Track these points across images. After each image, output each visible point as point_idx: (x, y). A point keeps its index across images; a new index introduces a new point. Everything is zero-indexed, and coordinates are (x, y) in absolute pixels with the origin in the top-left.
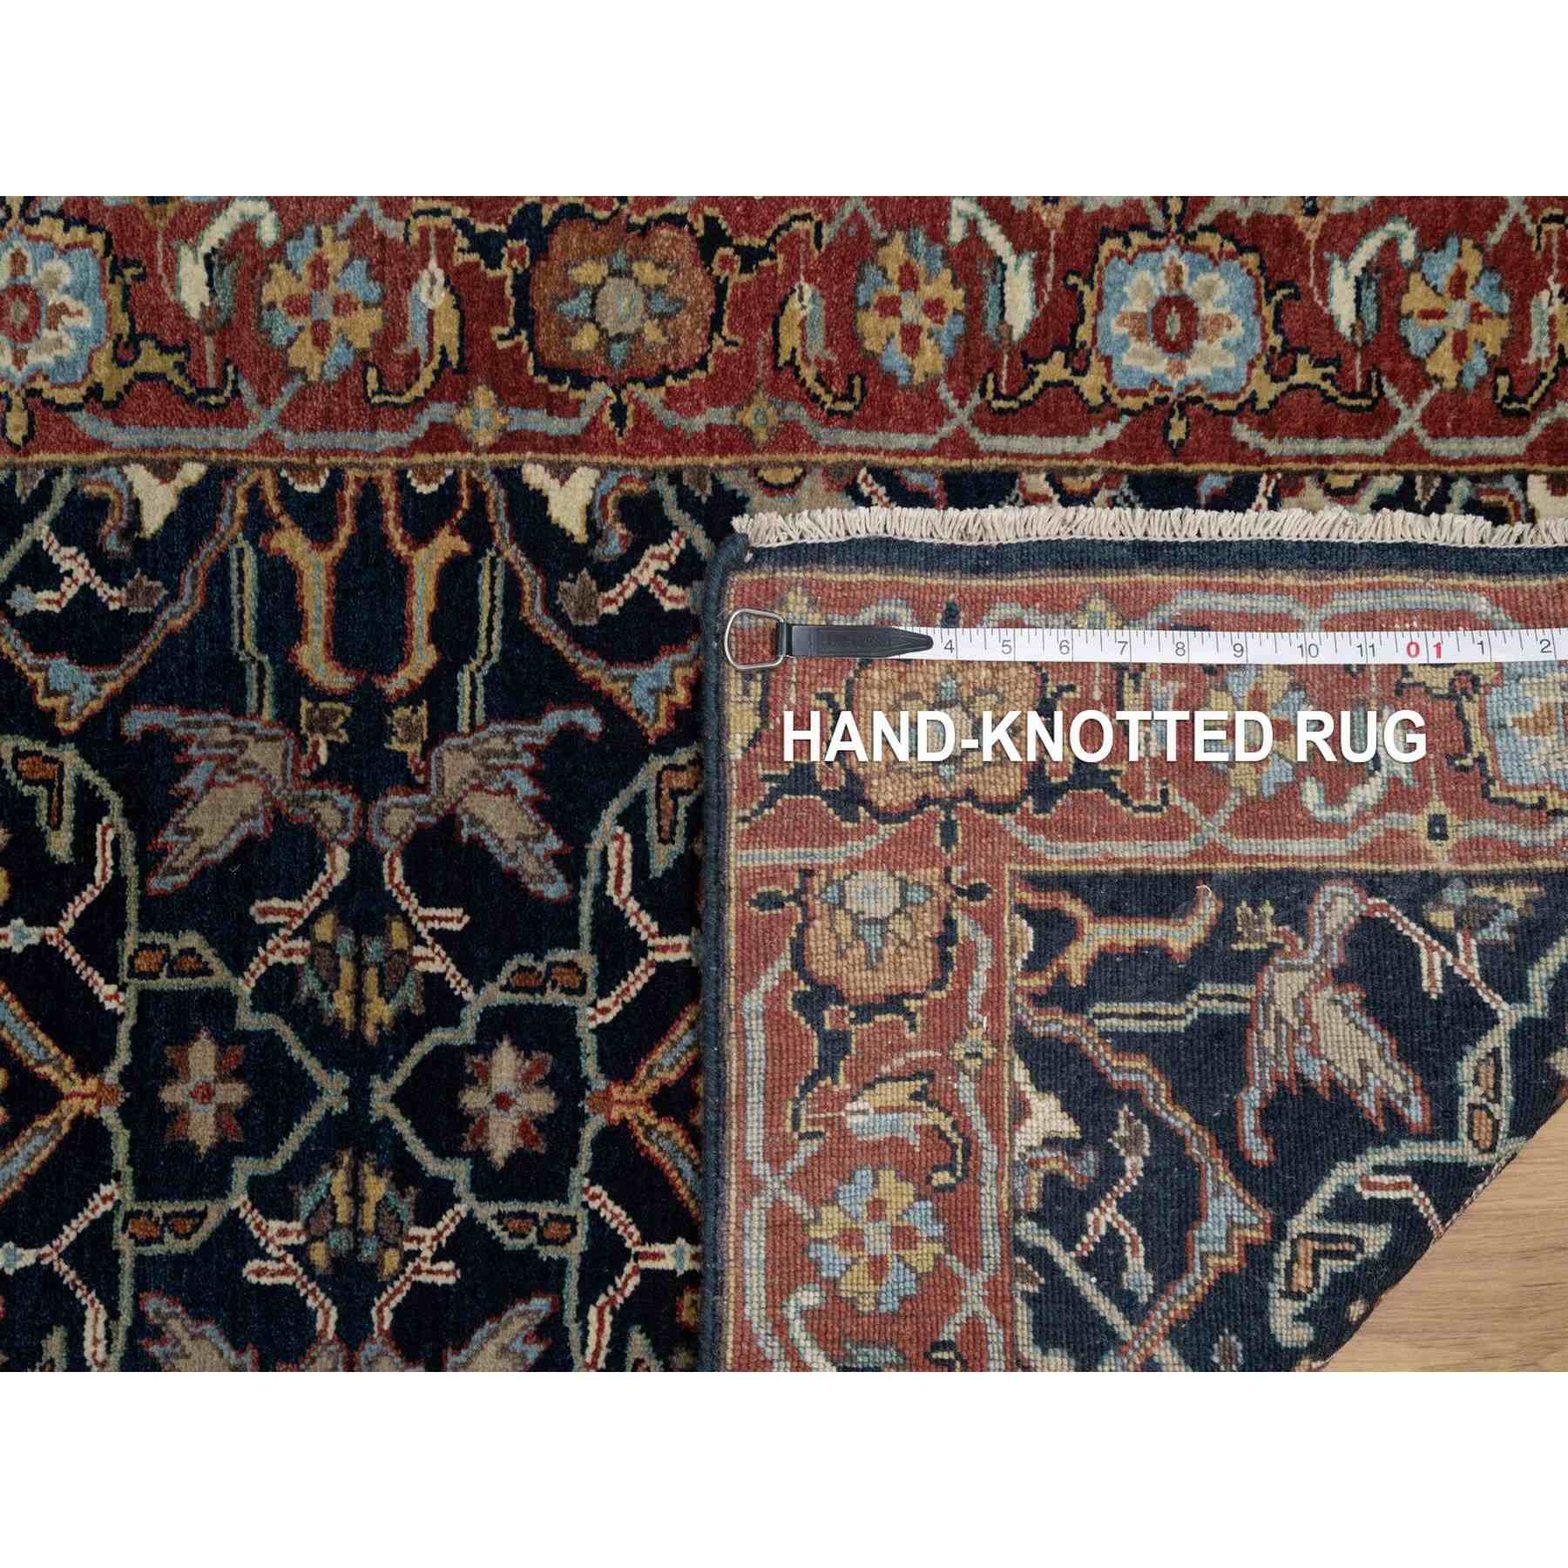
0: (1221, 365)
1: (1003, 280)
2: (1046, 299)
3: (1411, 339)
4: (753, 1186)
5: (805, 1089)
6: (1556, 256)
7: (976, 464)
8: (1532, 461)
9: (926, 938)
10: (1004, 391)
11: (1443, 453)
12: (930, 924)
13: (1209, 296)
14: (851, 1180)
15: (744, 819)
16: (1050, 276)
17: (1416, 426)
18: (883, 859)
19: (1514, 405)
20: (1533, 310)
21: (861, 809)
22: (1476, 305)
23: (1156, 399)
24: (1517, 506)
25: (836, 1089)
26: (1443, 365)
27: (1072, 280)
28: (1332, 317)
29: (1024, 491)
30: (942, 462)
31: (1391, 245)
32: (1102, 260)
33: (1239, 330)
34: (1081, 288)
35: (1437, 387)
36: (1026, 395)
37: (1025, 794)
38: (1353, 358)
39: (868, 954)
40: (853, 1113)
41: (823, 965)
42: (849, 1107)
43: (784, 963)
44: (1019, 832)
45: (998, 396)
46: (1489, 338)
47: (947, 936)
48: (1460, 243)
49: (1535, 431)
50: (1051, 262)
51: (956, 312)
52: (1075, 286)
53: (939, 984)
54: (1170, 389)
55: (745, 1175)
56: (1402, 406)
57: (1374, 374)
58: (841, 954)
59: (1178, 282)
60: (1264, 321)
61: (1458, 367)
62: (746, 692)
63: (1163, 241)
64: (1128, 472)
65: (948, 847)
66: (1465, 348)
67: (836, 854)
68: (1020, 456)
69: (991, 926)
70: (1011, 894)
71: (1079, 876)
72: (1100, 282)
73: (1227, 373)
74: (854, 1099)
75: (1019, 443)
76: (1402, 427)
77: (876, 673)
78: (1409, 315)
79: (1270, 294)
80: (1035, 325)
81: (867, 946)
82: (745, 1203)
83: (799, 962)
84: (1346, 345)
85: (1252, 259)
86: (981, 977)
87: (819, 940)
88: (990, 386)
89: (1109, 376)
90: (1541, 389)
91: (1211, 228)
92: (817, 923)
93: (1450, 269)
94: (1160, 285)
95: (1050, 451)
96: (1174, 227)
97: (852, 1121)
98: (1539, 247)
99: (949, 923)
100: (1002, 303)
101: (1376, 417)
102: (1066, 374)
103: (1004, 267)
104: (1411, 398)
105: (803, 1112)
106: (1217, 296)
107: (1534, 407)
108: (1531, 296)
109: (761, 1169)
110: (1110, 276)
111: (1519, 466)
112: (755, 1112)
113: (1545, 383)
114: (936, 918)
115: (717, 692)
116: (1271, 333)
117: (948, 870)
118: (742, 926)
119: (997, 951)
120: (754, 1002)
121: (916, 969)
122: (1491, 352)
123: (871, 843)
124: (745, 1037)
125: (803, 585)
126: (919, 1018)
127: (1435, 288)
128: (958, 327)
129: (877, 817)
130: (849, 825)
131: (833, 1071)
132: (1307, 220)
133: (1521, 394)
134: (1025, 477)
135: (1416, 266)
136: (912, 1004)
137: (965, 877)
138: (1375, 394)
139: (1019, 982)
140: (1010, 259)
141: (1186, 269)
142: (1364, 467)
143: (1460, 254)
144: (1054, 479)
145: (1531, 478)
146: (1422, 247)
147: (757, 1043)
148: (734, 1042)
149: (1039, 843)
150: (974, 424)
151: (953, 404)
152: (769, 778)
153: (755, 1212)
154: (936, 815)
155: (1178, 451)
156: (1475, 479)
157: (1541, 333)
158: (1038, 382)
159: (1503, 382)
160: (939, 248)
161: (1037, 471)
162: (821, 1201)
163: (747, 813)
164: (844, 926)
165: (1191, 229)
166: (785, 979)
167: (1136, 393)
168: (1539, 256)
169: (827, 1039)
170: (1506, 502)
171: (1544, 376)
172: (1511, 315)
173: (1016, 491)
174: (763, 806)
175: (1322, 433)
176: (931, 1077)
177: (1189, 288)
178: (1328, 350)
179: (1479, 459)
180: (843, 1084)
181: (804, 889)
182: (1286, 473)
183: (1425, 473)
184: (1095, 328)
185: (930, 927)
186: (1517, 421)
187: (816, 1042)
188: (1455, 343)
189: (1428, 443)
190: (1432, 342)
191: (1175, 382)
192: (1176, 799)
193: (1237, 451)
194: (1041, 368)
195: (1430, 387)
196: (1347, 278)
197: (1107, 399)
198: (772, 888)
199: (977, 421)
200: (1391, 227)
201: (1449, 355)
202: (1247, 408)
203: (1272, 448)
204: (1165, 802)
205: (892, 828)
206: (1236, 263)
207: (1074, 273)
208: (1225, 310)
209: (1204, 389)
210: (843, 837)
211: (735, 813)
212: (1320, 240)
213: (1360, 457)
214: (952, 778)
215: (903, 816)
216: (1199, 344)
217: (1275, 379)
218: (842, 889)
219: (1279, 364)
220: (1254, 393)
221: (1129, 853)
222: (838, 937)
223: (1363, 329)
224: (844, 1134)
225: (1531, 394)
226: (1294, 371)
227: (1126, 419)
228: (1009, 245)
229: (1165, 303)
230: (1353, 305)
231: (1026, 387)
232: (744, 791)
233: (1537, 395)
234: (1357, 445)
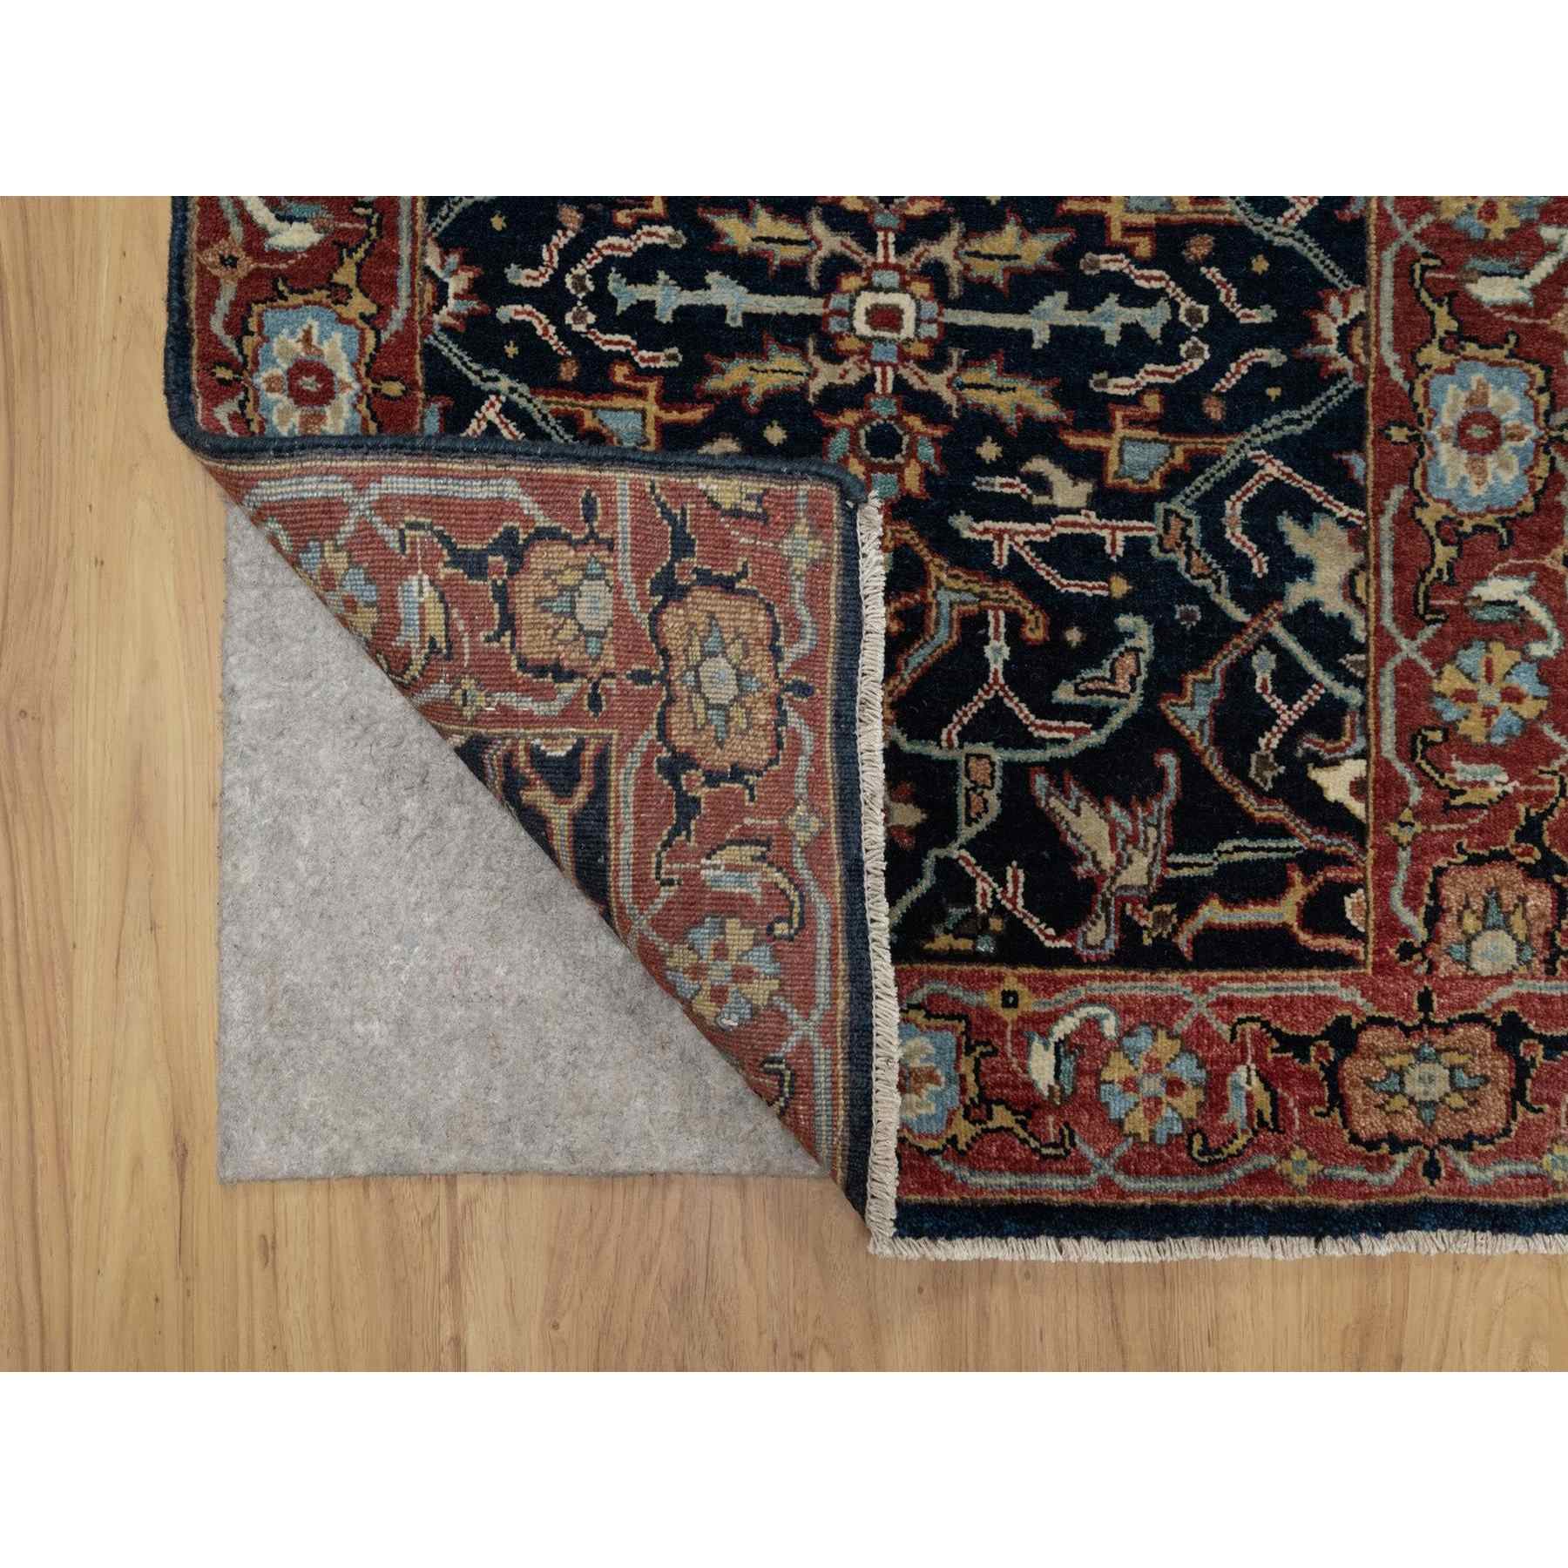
0: (1449, 478)
1: (1512, 276)
2: (1498, 315)
3: (1470, 652)
4: (361, 482)
5: (440, 535)
6: (1534, 788)
7: (1372, 249)
8: (1377, 764)
9: (559, 653)
10: (1428, 275)
11: (1383, 680)
12: (571, 658)
13: (1501, 466)
14: (368, 581)
15: (653, 488)
16: (1515, 318)
17: (1404, 654)
18: (622, 615)
19: (1420, 747)
20: (1493, 766)
21: (660, 598)
22: (1496, 712)
23: (1421, 415)
24: (1342, 749)
25: (440, 565)
26: (1450, 680)
27: (1512, 339)
28: (1486, 578)
29: (1352, 291)
30: (1374, 217)
31: (1542, 635)
32: (1528, 366)
33: (1475, 491)
34: (1507, 347)
35: (1433, 674)
36: (1424, 295)
37: (672, 749)
38: (1456, 599)
39: (548, 599)
40: (421, 581)
41: (541, 557)
42: (426, 577)
43: (542, 521)
44: (642, 744)
45: (1424, 269)
46: (1471, 723)
47: (562, 674)
48: (1545, 698)
49: (1399, 766)
50: (1526, 320)
51: (1487, 231)
52: (1507, 341)
53: (522, 665)
54: (1430, 428)
55: (370, 474)
56: (1419, 641)
57: (1442, 617)
58: (548, 574)
59: (1512, 437)
60: (1482, 516)
61: (1449, 693)
62: (749, 498)
63: (1543, 424)
64: (1366, 388)
65: (631, 676)
66: (1464, 701)
67: (626, 576)
68: (1378, 288)
69: (569, 715)
70: (592, 735)
71: (606, 800)
72: (1511, 365)
73: (1442, 480)
74: (432, 583)
75: (1388, 287)
76: (1403, 642)
77: (762, 618)
78: (1488, 649)
79: (1503, 521)
80: (1478, 303)
81: (552, 599)
82: (348, 475)
83: (540, 534)
84: (1464, 592)
85: (1529, 505)
86: (527, 705)
87: (559, 554)
88: (1432, 262)
89: (1440, 371)
90: (1432, 773)
91: (1553, 469)
92: (572, 553)
93: (1525, 688)
94: (1509, 420)
95: (1382, 316)
96: (1554, 434)
97: (414, 580)
98: (1542, 772)
99: (571, 676)
100: (1496, 275)
101: (1411, 619)
102: (1440, 333)
103: (1521, 277)
104: (1426, 651)
105: (422, 533)
106: (1501, 473)
107: (1418, 766)
108: (1503, 764)
109: (375, 491)
110: (1515, 374)
111: (1373, 751)
112: (422, 486)
113: (1437, 776)
114: (575, 664)
115: (749, 468)
116: (1473, 523)
117: (612, 675)
118: (570, 481)
119: (548, 721)
120: (511, 489)
121: (535, 644)
122: (1461, 726)
123: (634, 606)
124: (483, 479)
125: (828, 554)
126: (496, 645)
127: (1509, 673)
128: (1476, 233)
129: (654, 612)
130: (648, 586)
131: (454, 563)
132: (1560, 557)
133: (1428, 752)
134: (1362, 293)
135: (1526, 657)
136: (506, 639)
137: (607, 691)
138: (1428, 617)
139: (522, 741)
140: (1528, 282)
141: (1522, 444)
142: (1372, 606)
143: (1536, 698)
144: (1361, 319)
145: (1362, 763)
146: (1541, 662)
147: (481, 491)
148: (480, 467)
149: (634, 761)
150: (1402, 247)
151: (1417, 228)
152: (684, 514)
153: (340, 486)
154: (656, 666)
155: (1382, 434)
156: (1363, 710)
157: (1475, 774)
158: (1434, 307)
159: (1437, 736)
160: (1536, 216)
161: (1367, 304)
162: (350, 551)
163: (658, 491)
164: (569, 578)
165: (1552, 449)
166: (528, 520)
167: (1426, 395)
168: (1534, 772)
169: (481, 556)
170: (1346, 739)
171: (1442, 776)
172: (1489, 744)
173: (1352, 285)
174: (663, 505)
175: (1397, 568)
176: (448, 657)
177: (1507, 445)
178: (1460, 574)
179: (1378, 714)
180: (444, 572)
181: (598, 542)
182: (1366, 535)
183: (1367, 662)
184: (1476, 359)
185: (567, 658)
186: (1407, 752)
187: (478, 547)
188: (1468, 692)
189: (1390, 666)
190: (1468, 670)
191: (1435, 432)
192: (666, 893)
193: (1383, 489)
194: (1445, 309)
195: (1434, 667)
196: (1516, 593)
197: (1422, 369)
198: (599, 511)
199: (1405, 250)
200: (1556, 634)
201: (1458, 685)
202: (1416, 500)
203: (1386, 521)
204: (663, 884)
205: (645, 626)
206: (1527, 491)
207: (1518, 339)
208: (1489, 478)
209: (1430, 459)
210: (639, 580)
211: (658, 478)
212: (1544, 568)
213: (1379, 602)
214: (684, 683)
215: (655, 637)
216: (1464, 455)
217: (1438, 524)
218: (599, 577)
219: (1449, 529)
220: (1426, 505)
221: (623, 846)
222: (561, 572)
223: (1477, 607)
224: (404, 572)
225: (1429, 763)
226: (1445, 543)
227: (1407, 387)
228: (1538, 281)
229: (1493, 423)
230: (1495, 598)
231: (1431, 295)
232: (674, 489)
233: (1428, 768)
234: (1388, 600)
